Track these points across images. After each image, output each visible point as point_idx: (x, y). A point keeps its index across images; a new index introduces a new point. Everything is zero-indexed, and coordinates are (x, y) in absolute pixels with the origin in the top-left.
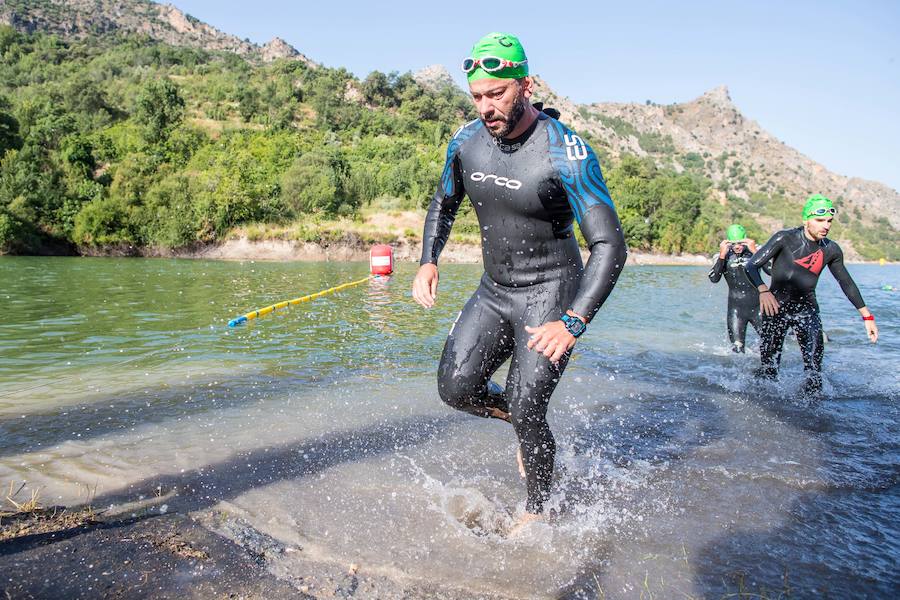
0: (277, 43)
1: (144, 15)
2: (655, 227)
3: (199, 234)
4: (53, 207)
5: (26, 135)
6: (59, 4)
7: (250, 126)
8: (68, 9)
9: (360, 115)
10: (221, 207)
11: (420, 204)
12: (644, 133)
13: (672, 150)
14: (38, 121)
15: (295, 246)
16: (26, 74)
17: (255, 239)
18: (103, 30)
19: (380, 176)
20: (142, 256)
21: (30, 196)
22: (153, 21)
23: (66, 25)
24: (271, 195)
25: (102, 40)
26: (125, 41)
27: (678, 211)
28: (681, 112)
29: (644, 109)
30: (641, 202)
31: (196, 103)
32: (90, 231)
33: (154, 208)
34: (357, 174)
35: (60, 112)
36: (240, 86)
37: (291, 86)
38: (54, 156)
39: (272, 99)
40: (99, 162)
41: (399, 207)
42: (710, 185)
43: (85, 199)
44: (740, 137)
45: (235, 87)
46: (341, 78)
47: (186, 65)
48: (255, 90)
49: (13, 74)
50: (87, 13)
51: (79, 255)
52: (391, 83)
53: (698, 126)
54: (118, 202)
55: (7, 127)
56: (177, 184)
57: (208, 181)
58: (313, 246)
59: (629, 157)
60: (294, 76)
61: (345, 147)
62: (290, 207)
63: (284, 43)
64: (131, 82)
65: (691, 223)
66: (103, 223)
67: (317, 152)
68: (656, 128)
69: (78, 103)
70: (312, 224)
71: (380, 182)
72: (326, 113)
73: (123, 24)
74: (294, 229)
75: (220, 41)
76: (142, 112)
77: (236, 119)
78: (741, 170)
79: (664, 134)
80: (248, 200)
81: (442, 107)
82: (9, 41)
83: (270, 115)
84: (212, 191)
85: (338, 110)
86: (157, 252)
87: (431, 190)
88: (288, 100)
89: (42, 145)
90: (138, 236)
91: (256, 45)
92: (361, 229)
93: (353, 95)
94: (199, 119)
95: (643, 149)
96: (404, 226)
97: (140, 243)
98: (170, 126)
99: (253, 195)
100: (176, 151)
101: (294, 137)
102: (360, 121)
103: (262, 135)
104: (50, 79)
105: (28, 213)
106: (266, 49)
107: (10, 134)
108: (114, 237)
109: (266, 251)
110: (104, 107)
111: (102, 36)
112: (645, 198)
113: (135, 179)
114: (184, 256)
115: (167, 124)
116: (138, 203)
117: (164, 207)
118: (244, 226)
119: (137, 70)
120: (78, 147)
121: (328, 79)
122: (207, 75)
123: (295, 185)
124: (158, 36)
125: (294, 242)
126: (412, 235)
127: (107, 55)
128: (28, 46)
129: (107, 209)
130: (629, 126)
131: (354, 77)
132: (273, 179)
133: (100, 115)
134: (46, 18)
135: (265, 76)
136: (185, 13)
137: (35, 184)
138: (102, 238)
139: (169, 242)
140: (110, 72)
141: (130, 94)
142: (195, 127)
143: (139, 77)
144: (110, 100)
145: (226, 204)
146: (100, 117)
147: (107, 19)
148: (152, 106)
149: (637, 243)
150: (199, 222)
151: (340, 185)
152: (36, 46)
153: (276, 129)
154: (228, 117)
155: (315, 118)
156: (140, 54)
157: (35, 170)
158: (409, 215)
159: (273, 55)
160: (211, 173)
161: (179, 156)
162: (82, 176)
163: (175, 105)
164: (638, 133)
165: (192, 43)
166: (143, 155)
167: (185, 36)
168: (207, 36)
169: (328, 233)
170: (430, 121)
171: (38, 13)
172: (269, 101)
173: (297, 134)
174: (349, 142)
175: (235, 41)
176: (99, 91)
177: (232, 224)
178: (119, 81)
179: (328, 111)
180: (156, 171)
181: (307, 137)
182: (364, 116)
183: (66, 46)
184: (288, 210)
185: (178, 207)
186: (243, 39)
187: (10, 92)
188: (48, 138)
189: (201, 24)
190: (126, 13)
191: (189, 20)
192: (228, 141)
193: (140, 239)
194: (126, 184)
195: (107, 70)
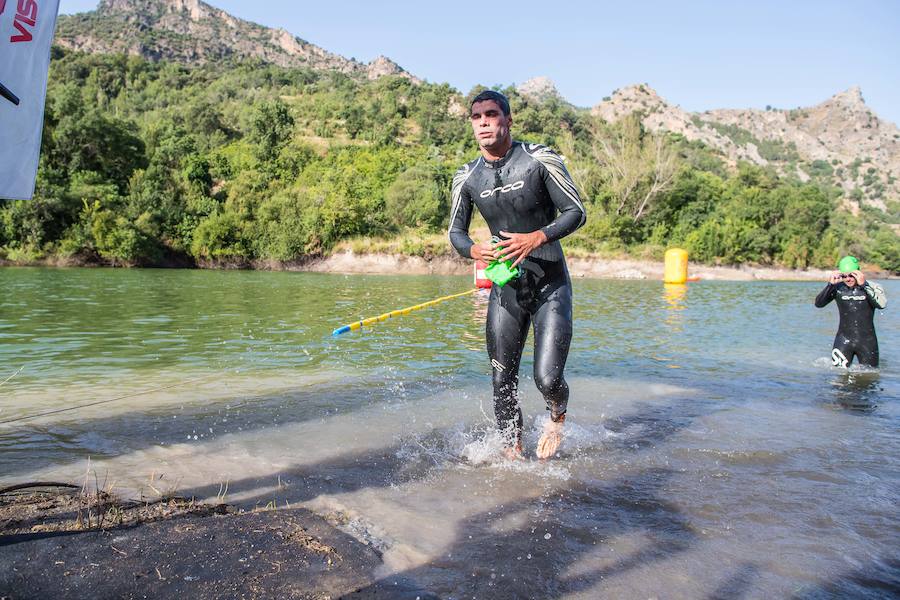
0: (381, 61)
1: (258, 40)
2: (777, 240)
3: (307, 248)
4: (174, 222)
5: (152, 155)
6: (182, 33)
7: (356, 142)
8: (190, 38)
9: (463, 129)
10: (328, 222)
12: (764, 140)
13: (795, 158)
14: (162, 143)
15: (399, 260)
16: (152, 99)
17: (360, 253)
18: (220, 56)
20: (254, 269)
21: (154, 212)
22: (265, 45)
23: (189, 52)
24: (376, 209)
25: (219, 65)
26: (240, 65)
27: (803, 223)
28: (806, 116)
29: (765, 115)
30: (761, 213)
31: (305, 122)
33: (265, 223)
35: (181, 134)
36: (346, 103)
37: (395, 102)
38: (176, 175)
39: (377, 116)
40: (215, 180)
42: (840, 194)
43: (203, 214)
44: (876, 142)
45: (341, 105)
46: (445, 93)
47: (296, 86)
48: (361, 107)
49: (141, 99)
50: (206, 41)
51: (197, 267)
53: (825, 131)
54: (233, 217)
55: (136, 149)
56: (287, 200)
57: (316, 196)
58: (416, 261)
59: (747, 166)
60: (398, 93)
61: (449, 162)
62: (395, 221)
63: (389, 61)
64: (245, 103)
65: (818, 235)
66: (219, 237)
67: (421, 167)
68: (777, 134)
69: (197, 125)
70: (415, 238)
72: (429, 128)
73: (238, 49)
74: (398, 243)
75: (327, 61)
76: (255, 131)
77: (342, 136)
78: (877, 178)
79: (786, 141)
80: (353, 215)
81: (547, 119)
82: (138, 70)
83: (374, 130)
84: (319, 206)
85: (444, 124)
86: (268, 265)
88: (393, 116)
89: (165, 164)
90: (250, 249)
91: (361, 64)
93: (456, 109)
94: (306, 137)
95: (762, 157)
97: (252, 257)
98: (280, 144)
99: (358, 210)
100: (286, 168)
101: (399, 152)
102: (464, 135)
103: (367, 151)
104: (173, 103)
105: (153, 228)
106: (371, 67)
107: (136, 155)
108: (228, 251)
109: (370, 265)
110: (220, 128)
111: (219, 61)
112: (766, 209)
113: (249, 195)
114: (294, 269)
115: (277, 142)
116: (251, 218)
117: (274, 222)
118: (350, 239)
119: (251, 91)
120: (197, 165)
121: (432, 94)
122: (316, 94)
123: (399, 200)
124: (270, 59)
125: (398, 256)
127: (223, 79)
129: (222, 224)
130: (747, 133)
131: (457, 91)
132: (377, 194)
133: (217, 136)
134: (170, 47)
135: (370, 94)
136: (294, 36)
137: (159, 201)
138: (218, 252)
139: (279, 255)
140: (226, 94)
141: (244, 114)
142: (303, 145)
143: (253, 98)
144: (226, 121)
145: (333, 218)
146: (216, 137)
147: (224, 45)
148: (264, 125)
149: (757, 257)
150: (307, 236)
151: (443, 199)
152: (161, 73)
153: (381, 144)
154: (335, 135)
155: (419, 133)
156: (253, 76)
157: (159, 188)
159: (378, 73)
160: (318, 188)
161: (289, 172)
162: (200, 193)
163: (285, 124)
164: (757, 141)
165: (299, 63)
166: (254, 172)
167: (296, 57)
168: (315, 57)
169: (431, 246)
170: (534, 134)
171: (163, 43)
172: (374, 118)
173: (401, 149)
174: (452, 156)
175: (342, 60)
176: (216, 113)
177: (338, 238)
178: (234, 103)
179: (432, 126)
180: (267, 187)
181: (410, 152)
182: (467, 130)
183: (187, 72)
184: (392, 224)
185: (288, 221)
186: (350, 59)
187: (137, 117)
188: (171, 158)
189: (310, 46)
190: (241, 38)
191: (298, 43)
192: (335, 157)
193: (252, 252)
194: (240, 200)
195: (223, 93)
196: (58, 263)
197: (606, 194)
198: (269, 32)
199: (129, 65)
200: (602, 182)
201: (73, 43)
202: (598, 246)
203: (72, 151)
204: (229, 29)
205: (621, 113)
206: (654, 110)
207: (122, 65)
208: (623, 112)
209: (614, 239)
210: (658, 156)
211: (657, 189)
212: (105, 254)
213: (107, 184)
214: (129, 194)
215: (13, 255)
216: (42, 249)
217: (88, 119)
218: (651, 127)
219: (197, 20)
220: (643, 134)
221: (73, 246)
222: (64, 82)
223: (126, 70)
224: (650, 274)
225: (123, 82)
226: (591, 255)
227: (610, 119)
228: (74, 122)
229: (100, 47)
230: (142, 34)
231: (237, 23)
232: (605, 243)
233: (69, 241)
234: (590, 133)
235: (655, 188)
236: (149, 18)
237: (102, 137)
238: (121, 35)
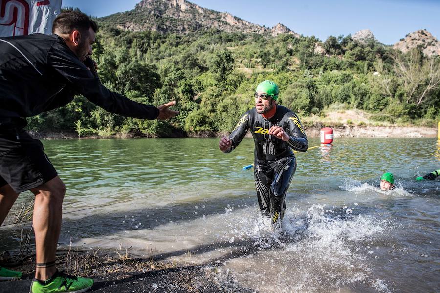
0: (279, 26)
1: (215, 19)
5: (164, 81)
6: (177, 18)
7: (266, 70)
8: (181, 20)
9: (323, 60)
11: (355, 106)
14: (168, 75)
16: (163, 53)
18: (195, 29)
19: (334, 92)
20: (216, 137)
22: (219, 21)
23: (180, 28)
26: (206, 33)
31: (240, 60)
32: (192, 125)
33: (221, 113)
34: (321, 92)
35: (178, 70)
36: (261, 50)
37: (286, 48)
38: (176, 91)
39: (277, 56)
40: (196, 92)
41: (344, 108)
43: (190, 110)
45: (258, 51)
46: (313, 41)
47: (235, 42)
48: (269, 51)
49: (158, 53)
50: (189, 21)
51: (188, 137)
52: (340, 42)
54: (204, 111)
55: (156, 78)
56: (231, 101)
57: (246, 98)
60: (288, 43)
61: (315, 78)
63: (283, 26)
64: (209, 52)
66: (198, 121)
67: (300, 81)
69: (186, 65)
71: (333, 95)
72: (305, 61)
73: (205, 24)
75: (251, 28)
76: (215, 67)
77: (259, 67)
81: (368, 52)
82: (156, 39)
83: (276, 63)
84: (248, 104)
85: (312, 58)
87: (362, 99)
88: (285, 55)
89: (170, 85)
91: (268, 28)
92: (323, 120)
93: (319, 50)
94: (241, 68)
96: (346, 118)
97: (215, 130)
98: (227, 72)
100: (231, 85)
101: (288, 74)
102: (323, 64)
103: (272, 74)
104: (174, 54)
106: (273, 30)
107: (156, 81)
108: (203, 128)
110: (197, 66)
111: (196, 32)
113: (212, 99)
116: (213, 111)
117: (225, 113)
119: (212, 47)
120: (186, 85)
121: (306, 42)
122: (245, 46)
123: (289, 99)
124: (221, 28)
126: (351, 123)
127: (198, 41)
128: (164, 40)
129: (199, 115)
131: (319, 40)
133: (196, 70)
134: (171, 26)
135: (273, 44)
136: (233, 16)
138: (198, 129)
140: (200, 48)
141: (209, 58)
142: (239, 73)
143: (213, 50)
144: (200, 62)
147: (198, 23)
148: (219, 63)
151: (312, 98)
152: (167, 39)
153: (279, 70)
154: (255, 66)
155: (299, 63)
156: (213, 38)
157: (168, 98)
158: (349, 112)
159: (277, 33)
160: (247, 95)
161: (232, 87)
162: (188, 99)
163: (229, 62)
165: (237, 29)
166: (214, 88)
167: (235, 27)
168: (244, 26)
169: (306, 123)
170: (361, 61)
171: (168, 24)
172: (275, 57)
173: (290, 72)
174: (317, 75)
175: (258, 27)
176: (195, 58)
178: (204, 53)
179: (306, 60)
180: (221, 95)
181: (295, 74)
182: (325, 61)
183: (180, 38)
185: (232, 112)
186: (262, 26)
187: (157, 62)
188: (173, 83)
189: (241, 20)
190: (206, 19)
191: (236, 19)
192: (256, 78)
193: (214, 128)
194: (208, 102)
195: (198, 48)
196: (122, 137)
197: (401, 92)
198: (220, 15)
199: (152, 36)
200: (399, 85)
201: (124, 27)
202: (396, 120)
203: (126, 81)
204: (200, 14)
205: (410, 47)
206: (429, 44)
207: (148, 36)
208: (412, 47)
209: (405, 116)
210: (431, 70)
211: (430, 88)
212: (144, 132)
213: (143, 97)
214: (154, 102)
215: (101, 133)
216: (114, 130)
217: (132, 65)
218: (427, 54)
219: (184, 10)
220: (422, 59)
221: (128, 128)
222: (121, 47)
223: (150, 39)
224: (425, 134)
225: (149, 45)
226: (392, 125)
227: (404, 50)
228: (126, 66)
229: (137, 28)
230: (157, 20)
231: (204, 11)
232: (400, 118)
233: (127, 126)
234: (392, 59)
235: (429, 88)
236: (160, 11)
237: (139, 73)
238: (147, 21)
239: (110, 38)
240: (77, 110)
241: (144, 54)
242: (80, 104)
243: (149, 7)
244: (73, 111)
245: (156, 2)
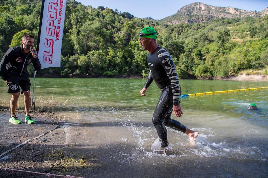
1: (222, 12)
3: (230, 73)
4: (191, 67)
5: (186, 50)
6: (199, 15)
7: (253, 39)
8: (201, 15)
10: (237, 65)
15: (263, 77)
16: (189, 34)
17: (248, 74)
20: (213, 79)
22: (224, 13)
23: (201, 19)
25: (209, 21)
26: (215, 20)
31: (235, 34)
32: (200, 73)
33: (217, 66)
36: (250, 27)
38: (192, 54)
39: (262, 29)
40: (205, 55)
45: (248, 27)
47: (233, 24)
48: (256, 27)
49: (187, 35)
50: (206, 15)
51: (197, 79)
54: (207, 65)
55: (182, 48)
56: (224, 59)
57: (233, 57)
62: (264, 64)
64: (216, 31)
66: (203, 71)
69: (201, 40)
73: (215, 16)
74: (263, 71)
75: (246, 14)
76: (218, 40)
77: (248, 37)
82: (186, 27)
83: (261, 34)
84: (234, 60)
86: (217, 78)
89: (189, 52)
90: (212, 74)
91: (259, 12)
94: (235, 39)
97: (213, 76)
98: (225, 42)
100: (227, 50)
103: (257, 41)
104: (195, 34)
105: (185, 69)
106: (263, 12)
107: (182, 50)
108: (205, 74)
109: (252, 78)
110: (207, 40)
111: (210, 20)
113: (212, 58)
114: (225, 79)
116: (213, 65)
117: (219, 66)
118: (245, 70)
119: (217, 28)
120: (198, 51)
122: (239, 25)
123: (266, 57)
124: (225, 17)
125: (263, 75)
127: (210, 26)
129: (204, 67)
132: (258, 55)
134: (196, 19)
135: (260, 22)
136: (234, 8)
137: (187, 62)
138: (202, 75)
139: (221, 75)
140: (210, 30)
141: (215, 35)
142: (233, 42)
143: (218, 30)
144: (209, 38)
145: (239, 64)
146: (206, 42)
147: (211, 15)
148: (220, 37)
150: (230, 70)
152: (192, 27)
153: (263, 38)
156: (219, 23)
157: (187, 58)
159: (265, 14)
160: (234, 55)
162: (198, 59)
163: (227, 36)
165: (235, 16)
167: (234, 15)
168: (241, 13)
171: (194, 18)
172: (260, 30)
175: (251, 12)
176: (206, 36)
177: (241, 70)
178: (212, 32)
180: (218, 56)
183: (199, 25)
184: (262, 65)
185: (224, 65)
186: (254, 11)
188: (191, 50)
189: (239, 10)
190: (217, 12)
191: (235, 10)
192: (245, 44)
193: (213, 75)
194: (210, 60)
195: (209, 29)
198: (225, 9)
199: (184, 26)
201: (171, 23)
204: (212, 10)
207: (182, 26)
213: (175, 58)
214: (179, 60)
217: (170, 42)
219: (203, 10)
225: (182, 31)
228: (167, 43)
229: (178, 22)
230: (188, 17)
231: (215, 8)
236: (190, 12)
237: (173, 46)
238: (183, 18)
239: (163, 29)
240: (143, 65)
241: (180, 36)
242: (145, 62)
243: (184, 11)
244: (142, 65)
245: (188, 8)
